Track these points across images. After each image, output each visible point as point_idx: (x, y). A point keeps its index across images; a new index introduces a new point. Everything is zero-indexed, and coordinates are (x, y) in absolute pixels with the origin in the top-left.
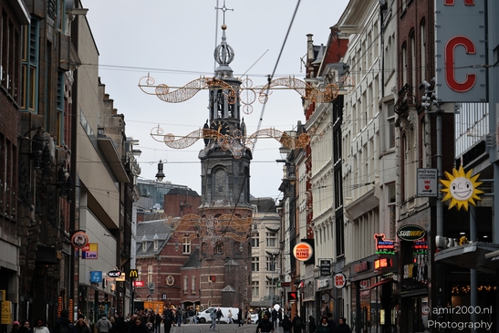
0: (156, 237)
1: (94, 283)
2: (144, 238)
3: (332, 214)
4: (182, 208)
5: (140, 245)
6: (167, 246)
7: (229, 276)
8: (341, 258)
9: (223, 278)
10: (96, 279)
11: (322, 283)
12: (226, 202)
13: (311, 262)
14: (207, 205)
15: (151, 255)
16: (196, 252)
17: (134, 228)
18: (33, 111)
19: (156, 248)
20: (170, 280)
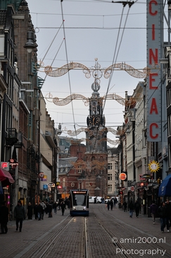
0: (66, 166)
1: (44, 189)
2: (61, 166)
3: (132, 163)
4: (78, 153)
5: (60, 169)
6: (71, 170)
7: (98, 183)
8: (135, 180)
9: (95, 184)
10: (45, 187)
11: (129, 189)
12: (96, 151)
13: (126, 180)
14: (88, 152)
15: (64, 174)
16: (84, 172)
17: (58, 164)
18: (30, 139)
19: (66, 171)
20: (72, 185)
